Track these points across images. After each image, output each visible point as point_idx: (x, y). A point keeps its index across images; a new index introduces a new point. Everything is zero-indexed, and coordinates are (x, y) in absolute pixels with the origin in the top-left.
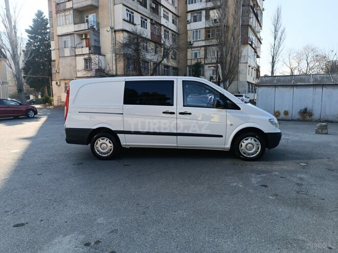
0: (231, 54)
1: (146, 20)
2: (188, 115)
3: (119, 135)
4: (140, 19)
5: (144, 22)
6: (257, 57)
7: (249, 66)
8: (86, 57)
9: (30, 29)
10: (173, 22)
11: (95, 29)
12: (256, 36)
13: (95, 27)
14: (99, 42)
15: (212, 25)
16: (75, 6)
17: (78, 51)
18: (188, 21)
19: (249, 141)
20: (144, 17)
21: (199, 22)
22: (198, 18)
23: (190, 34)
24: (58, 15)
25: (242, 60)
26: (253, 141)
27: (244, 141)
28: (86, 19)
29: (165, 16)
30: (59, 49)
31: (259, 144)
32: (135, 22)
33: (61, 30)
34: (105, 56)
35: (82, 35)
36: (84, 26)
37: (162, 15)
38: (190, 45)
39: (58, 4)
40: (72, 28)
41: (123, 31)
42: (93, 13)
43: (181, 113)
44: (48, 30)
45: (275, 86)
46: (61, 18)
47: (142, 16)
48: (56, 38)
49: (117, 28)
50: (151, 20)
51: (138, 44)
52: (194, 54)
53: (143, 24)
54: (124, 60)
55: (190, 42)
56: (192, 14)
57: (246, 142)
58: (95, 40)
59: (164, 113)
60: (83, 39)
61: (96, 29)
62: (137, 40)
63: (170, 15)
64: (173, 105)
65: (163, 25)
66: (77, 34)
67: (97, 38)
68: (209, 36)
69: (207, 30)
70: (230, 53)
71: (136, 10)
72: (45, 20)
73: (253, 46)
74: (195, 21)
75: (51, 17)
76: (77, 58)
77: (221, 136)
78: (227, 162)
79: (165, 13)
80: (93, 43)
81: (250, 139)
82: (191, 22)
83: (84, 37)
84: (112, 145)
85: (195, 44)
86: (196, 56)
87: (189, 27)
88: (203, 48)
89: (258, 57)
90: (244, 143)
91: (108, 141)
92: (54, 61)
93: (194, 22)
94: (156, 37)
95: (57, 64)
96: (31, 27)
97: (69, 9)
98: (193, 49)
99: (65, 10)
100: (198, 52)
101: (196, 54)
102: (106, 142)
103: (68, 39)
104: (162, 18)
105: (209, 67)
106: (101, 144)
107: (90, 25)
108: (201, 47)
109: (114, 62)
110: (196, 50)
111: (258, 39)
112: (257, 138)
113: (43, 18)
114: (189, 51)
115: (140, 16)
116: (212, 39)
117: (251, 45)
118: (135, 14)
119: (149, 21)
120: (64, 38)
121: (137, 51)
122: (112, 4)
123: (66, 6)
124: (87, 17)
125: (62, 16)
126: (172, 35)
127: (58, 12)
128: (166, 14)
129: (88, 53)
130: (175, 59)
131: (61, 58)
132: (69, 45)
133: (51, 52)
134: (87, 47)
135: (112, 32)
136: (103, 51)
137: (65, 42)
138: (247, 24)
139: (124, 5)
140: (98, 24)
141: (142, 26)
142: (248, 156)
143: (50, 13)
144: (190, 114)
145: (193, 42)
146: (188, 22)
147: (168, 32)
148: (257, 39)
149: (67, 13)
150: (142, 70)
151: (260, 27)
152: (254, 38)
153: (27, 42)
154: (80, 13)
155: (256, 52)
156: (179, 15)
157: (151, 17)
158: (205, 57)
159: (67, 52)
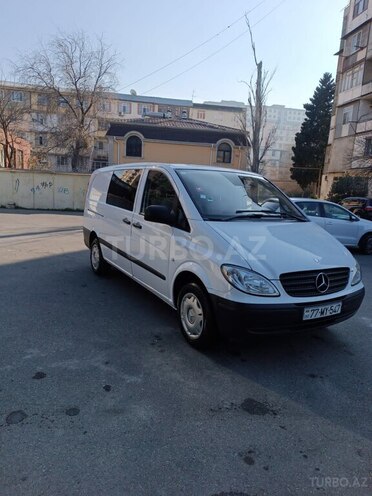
3: (100, 244)
9: (310, 103)
17: (360, 127)
19: (191, 301)
26: (195, 304)
27: (187, 299)
30: (336, 128)
31: (203, 314)
39: (347, 58)
43: (134, 225)
46: (347, 79)
48: (337, 110)
59: (124, 220)
66: (364, 100)
75: (337, 80)
76: (357, 138)
77: (164, 278)
81: (192, 298)
84: (98, 256)
91: (97, 250)
92: (330, 145)
97: (360, 62)
99: (355, 65)
103: (350, 110)
120: (346, 110)
123: (356, 58)
125: (349, 76)
131: (336, 141)
132: (350, 120)
137: (345, 114)
144: (140, 228)
149: (356, 69)
153: (304, 121)
159: (345, 130)
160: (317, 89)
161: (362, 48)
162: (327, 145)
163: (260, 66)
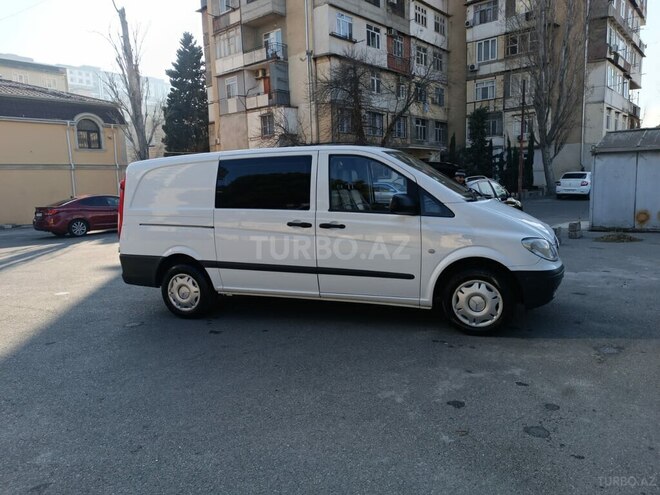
0: (561, 85)
1: (378, 31)
2: (339, 230)
3: (208, 270)
4: (365, 30)
5: (373, 35)
6: (631, 88)
7: (609, 109)
8: (264, 112)
9: (174, 69)
10: (437, 28)
11: (279, 58)
12: (629, 40)
13: (279, 54)
14: (285, 81)
15: (517, 27)
16: (246, 18)
17: (251, 103)
18: (468, 23)
19: (475, 288)
20: (374, 26)
21: (493, 23)
22: (490, 15)
23: (473, 49)
24: (217, 38)
25: (587, 97)
26: (483, 290)
27: (464, 289)
28: (264, 40)
29: (418, 18)
30: (219, 102)
31: (499, 296)
32: (354, 37)
33: (222, 66)
34: (297, 108)
35: (257, 72)
36: (260, 55)
37: (412, 16)
38: (472, 73)
39: (216, 18)
40: (238, 61)
41: (330, 56)
42: (275, 28)
43: (323, 226)
44: (203, 68)
45: (638, 153)
46: (222, 43)
47: (370, 24)
48: (214, 80)
49: (319, 52)
50: (389, 29)
51: (355, 80)
52: (481, 91)
53: (371, 39)
54: (333, 114)
55: (473, 67)
56: (476, 7)
57: (468, 291)
58: (279, 79)
59: (290, 224)
60: (260, 79)
61: (282, 57)
62: (355, 73)
63: (430, 16)
64: (308, 208)
65: (414, 37)
66: (249, 70)
67: (282, 76)
68: (514, 50)
69: (510, 38)
70: (557, 83)
71: (356, 12)
72: (196, 49)
73: (621, 63)
74: (483, 20)
75: (206, 43)
76: (249, 115)
77: (411, 277)
78: (421, 336)
79: (419, 12)
80: (275, 85)
81: (476, 285)
82: (474, 25)
83: (260, 75)
84: (197, 289)
85: (485, 70)
86: (485, 94)
87: (470, 35)
88: (500, 78)
89: (634, 86)
90: (463, 293)
91: (191, 281)
92: (213, 123)
93: (481, 23)
94: (399, 63)
95: (216, 130)
96: (174, 65)
97: (235, 26)
98: (478, 81)
99: (228, 28)
100: (490, 85)
101: (485, 90)
102: (187, 284)
103: (233, 81)
104: (413, 23)
105: (513, 116)
106: (180, 287)
107: (270, 52)
108: (496, 74)
109: (314, 120)
110: (486, 83)
111: (634, 45)
112: (494, 284)
113: (193, 46)
114: (470, 85)
115: (364, 23)
116: (520, 56)
117: (615, 62)
118: (356, 21)
119: (384, 31)
120: (229, 81)
121: (355, 93)
122: (309, 7)
123: (229, 20)
124: (267, 36)
125: (224, 40)
126: (435, 55)
127: (217, 33)
128: (422, 14)
129: (267, 104)
130: (440, 104)
131: (222, 118)
132: (236, 93)
133: (207, 108)
134: (265, 93)
135: (310, 61)
136: (294, 99)
137: (228, 86)
138: (603, 15)
139: (331, 5)
140: (285, 48)
141: (368, 44)
142: (474, 324)
143: (206, 35)
144: (342, 227)
145: (480, 65)
146: (469, 26)
147: (425, 50)
148: (629, 48)
149: (232, 33)
150: (366, 131)
151: (639, 20)
152: (622, 44)
153: (170, 91)
154: (254, 31)
155: (628, 77)
156: (450, 13)
157: (389, 24)
158: (506, 95)
159: (233, 106)
160: (179, 52)
161: (234, 10)
162: (207, 123)
163: (122, 13)
